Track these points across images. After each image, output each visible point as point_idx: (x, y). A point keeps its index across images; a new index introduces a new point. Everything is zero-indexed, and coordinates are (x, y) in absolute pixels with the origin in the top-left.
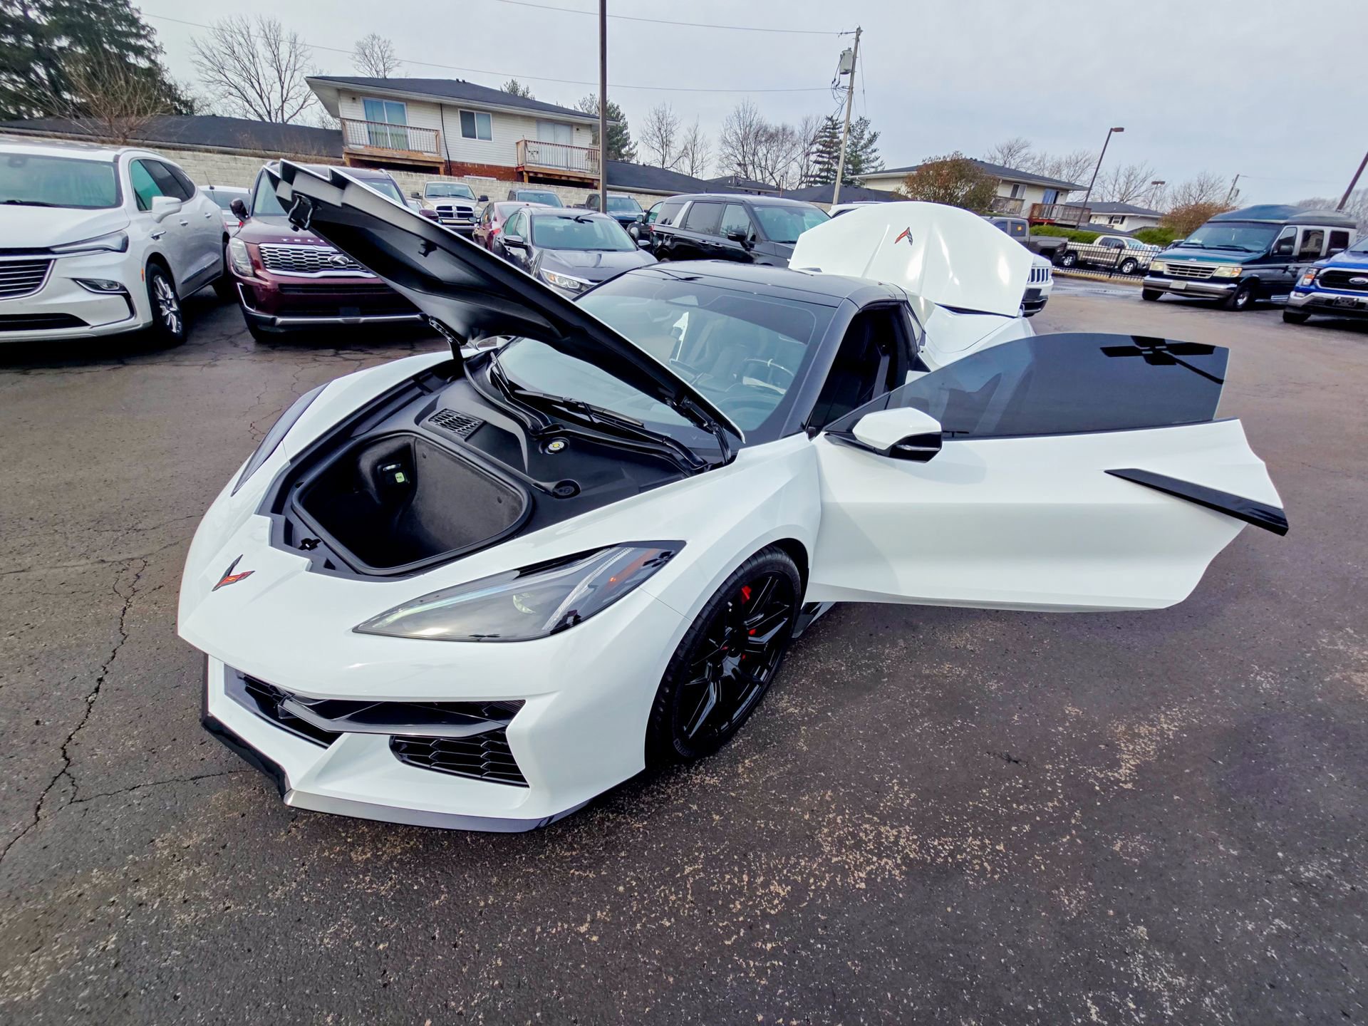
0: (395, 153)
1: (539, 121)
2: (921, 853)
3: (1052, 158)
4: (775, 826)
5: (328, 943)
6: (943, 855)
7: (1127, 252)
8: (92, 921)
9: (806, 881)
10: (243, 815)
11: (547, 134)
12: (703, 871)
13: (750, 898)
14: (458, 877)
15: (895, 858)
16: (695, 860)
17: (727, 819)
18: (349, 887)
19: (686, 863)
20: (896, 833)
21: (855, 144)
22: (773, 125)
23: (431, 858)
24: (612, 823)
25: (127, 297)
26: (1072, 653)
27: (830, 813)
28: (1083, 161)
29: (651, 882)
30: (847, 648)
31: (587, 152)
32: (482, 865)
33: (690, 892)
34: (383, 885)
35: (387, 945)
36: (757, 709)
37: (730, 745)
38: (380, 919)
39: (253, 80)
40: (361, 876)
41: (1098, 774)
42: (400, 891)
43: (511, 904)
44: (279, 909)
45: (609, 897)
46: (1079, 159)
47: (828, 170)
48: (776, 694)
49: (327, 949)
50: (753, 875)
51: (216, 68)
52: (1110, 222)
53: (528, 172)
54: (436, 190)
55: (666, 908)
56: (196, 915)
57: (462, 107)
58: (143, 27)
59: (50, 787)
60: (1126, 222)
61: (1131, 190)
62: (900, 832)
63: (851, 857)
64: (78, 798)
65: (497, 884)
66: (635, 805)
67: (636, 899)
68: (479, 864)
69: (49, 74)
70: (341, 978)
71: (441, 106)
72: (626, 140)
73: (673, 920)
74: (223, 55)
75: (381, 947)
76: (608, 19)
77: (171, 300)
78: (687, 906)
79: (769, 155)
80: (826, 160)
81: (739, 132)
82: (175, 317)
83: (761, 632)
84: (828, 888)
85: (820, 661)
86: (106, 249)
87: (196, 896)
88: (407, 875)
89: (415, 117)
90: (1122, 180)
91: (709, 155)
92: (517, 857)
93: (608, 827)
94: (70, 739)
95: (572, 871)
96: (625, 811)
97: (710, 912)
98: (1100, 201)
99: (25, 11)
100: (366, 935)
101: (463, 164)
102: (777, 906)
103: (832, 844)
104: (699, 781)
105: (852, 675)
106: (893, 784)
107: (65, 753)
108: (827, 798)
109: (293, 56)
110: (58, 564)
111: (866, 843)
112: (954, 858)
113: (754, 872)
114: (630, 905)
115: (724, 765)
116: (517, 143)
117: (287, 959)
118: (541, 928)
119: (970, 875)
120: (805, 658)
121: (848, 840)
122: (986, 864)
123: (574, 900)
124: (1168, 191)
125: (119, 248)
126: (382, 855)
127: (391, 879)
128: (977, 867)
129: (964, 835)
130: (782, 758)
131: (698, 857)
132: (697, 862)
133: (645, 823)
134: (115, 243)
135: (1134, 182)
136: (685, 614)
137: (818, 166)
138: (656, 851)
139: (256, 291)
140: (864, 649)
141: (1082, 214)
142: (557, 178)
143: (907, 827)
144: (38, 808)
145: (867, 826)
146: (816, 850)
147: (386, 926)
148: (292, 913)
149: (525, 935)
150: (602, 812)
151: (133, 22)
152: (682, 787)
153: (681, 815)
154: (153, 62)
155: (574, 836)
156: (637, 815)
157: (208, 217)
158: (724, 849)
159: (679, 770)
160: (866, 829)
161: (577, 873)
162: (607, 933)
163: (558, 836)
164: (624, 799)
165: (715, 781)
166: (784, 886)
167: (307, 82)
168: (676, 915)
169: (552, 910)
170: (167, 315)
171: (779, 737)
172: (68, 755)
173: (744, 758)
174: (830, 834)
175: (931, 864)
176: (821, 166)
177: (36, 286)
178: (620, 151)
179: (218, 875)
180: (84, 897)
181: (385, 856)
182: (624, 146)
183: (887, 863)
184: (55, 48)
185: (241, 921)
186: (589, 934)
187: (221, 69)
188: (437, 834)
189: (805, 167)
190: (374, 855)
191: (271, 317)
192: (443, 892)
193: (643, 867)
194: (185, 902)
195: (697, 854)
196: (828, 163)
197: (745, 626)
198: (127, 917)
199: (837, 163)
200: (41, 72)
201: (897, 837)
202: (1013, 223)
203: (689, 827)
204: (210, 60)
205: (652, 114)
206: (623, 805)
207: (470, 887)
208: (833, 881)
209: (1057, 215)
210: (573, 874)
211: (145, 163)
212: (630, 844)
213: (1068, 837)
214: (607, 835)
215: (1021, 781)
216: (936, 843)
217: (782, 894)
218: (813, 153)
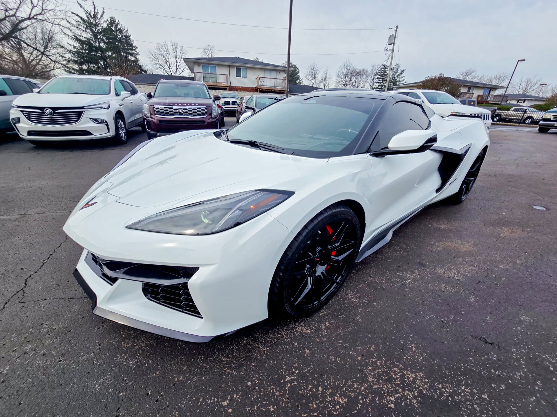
0: (212, 84)
1: (265, 70)
2: (431, 391)
3: (487, 76)
4: (340, 361)
5: (97, 388)
6: (445, 395)
7: (528, 114)
8: (3, 358)
9: (357, 397)
10: (83, 318)
11: (268, 75)
12: (296, 381)
13: (321, 402)
14: (168, 363)
15: (414, 392)
16: (293, 374)
17: (313, 353)
18: (116, 359)
19: (288, 375)
20: (414, 376)
21: (394, 75)
22: (359, 69)
23: (158, 351)
24: (251, 346)
25: (107, 125)
26: (521, 287)
27: (373, 358)
28: (503, 77)
29: (267, 382)
30: (386, 272)
31: (282, 80)
32: (181, 358)
33: (287, 392)
34: (131, 361)
35: (124, 394)
36: (335, 297)
37: (319, 314)
38: (125, 379)
39: (167, 63)
40: (123, 355)
41: (551, 360)
42: (139, 366)
43: (191, 382)
44: (82, 365)
45: (242, 387)
46: (501, 76)
47: (382, 86)
48: (346, 291)
49: (96, 391)
50: (325, 388)
51: (156, 59)
52: (518, 103)
53: (259, 89)
54: (225, 95)
55: (273, 400)
56: (46, 362)
57: (236, 66)
58: (134, 47)
59: (15, 295)
60: (526, 102)
61: (528, 88)
62: (416, 376)
63: (385, 386)
64: (22, 301)
65: (186, 370)
66: (264, 338)
67: (257, 391)
68: (179, 358)
69: (104, 64)
70: (97, 408)
71: (229, 66)
72: (299, 77)
73: (275, 407)
74: (158, 55)
75: (121, 394)
76: (292, 30)
77: (123, 128)
78: (285, 400)
79: (357, 81)
80: (381, 81)
81: (344, 72)
82: (124, 134)
83: (338, 254)
84: (370, 404)
85: (371, 277)
86: (102, 108)
87: (49, 353)
88: (144, 358)
89: (220, 71)
90: (524, 84)
91: (331, 82)
92: (199, 357)
93: (248, 348)
94: (30, 276)
95: (225, 369)
96: (259, 341)
97: (298, 406)
98: (512, 94)
99: (99, 44)
100: (116, 386)
101: (236, 87)
102: (338, 410)
103: (374, 377)
104: (300, 330)
105: (388, 286)
106: (412, 347)
107: (26, 282)
108: (372, 349)
109: (181, 54)
110: (55, 212)
111: (395, 379)
112: (453, 398)
113: (326, 386)
114: (253, 393)
115: (315, 324)
116: (256, 78)
117: (77, 392)
118: (203, 399)
119: (464, 411)
120: (363, 275)
121: (384, 376)
122: (475, 406)
123: (223, 386)
124: (549, 88)
125: (106, 108)
126: (136, 346)
127: (136, 359)
128: (469, 407)
129: (459, 384)
130: (347, 324)
131: (294, 372)
132: (293, 375)
133: (268, 349)
134: (106, 106)
135: (530, 85)
136: (291, 230)
137: (378, 84)
138: (272, 365)
139: (151, 123)
140: (396, 274)
141: (503, 99)
142: (270, 91)
143: (421, 374)
144: (6, 303)
145: (396, 369)
146: (363, 380)
147: (127, 383)
148: (87, 368)
149: (194, 401)
150: (247, 340)
151: (131, 45)
152: (290, 332)
153: (288, 347)
154: (136, 58)
155: (230, 350)
156: (264, 344)
157: (141, 101)
158: (310, 370)
159: (290, 323)
160: (395, 371)
161: (228, 371)
162: (237, 408)
163: (222, 349)
164: (259, 335)
165: (309, 331)
166: (343, 398)
167: (184, 60)
168: (278, 405)
169: (211, 389)
170: (121, 133)
171: (346, 313)
172: (27, 283)
173: (326, 321)
174: (372, 371)
175: (437, 400)
176: (379, 84)
177: (78, 120)
178: (296, 82)
179: (62, 344)
180: (5, 346)
181: (137, 346)
182: (297, 80)
183: (408, 394)
184: (107, 55)
185: (63, 369)
186: (228, 407)
187: (157, 60)
188: (164, 339)
189: (372, 85)
190: (132, 345)
191: (155, 133)
192: (159, 370)
193: (263, 373)
194: (44, 355)
195: (294, 370)
196: (382, 83)
197: (329, 249)
198: (17, 358)
199: (386, 82)
200: (102, 63)
201: (415, 379)
202: (469, 101)
203: (291, 354)
204: (154, 57)
205: (309, 67)
206: (258, 337)
207: (173, 369)
208: (373, 400)
209: (490, 99)
210: (226, 371)
211: (121, 81)
212: (258, 359)
213: (534, 398)
214: (247, 352)
215: (495, 356)
216: (440, 386)
217: (342, 402)
218: (375, 79)
